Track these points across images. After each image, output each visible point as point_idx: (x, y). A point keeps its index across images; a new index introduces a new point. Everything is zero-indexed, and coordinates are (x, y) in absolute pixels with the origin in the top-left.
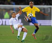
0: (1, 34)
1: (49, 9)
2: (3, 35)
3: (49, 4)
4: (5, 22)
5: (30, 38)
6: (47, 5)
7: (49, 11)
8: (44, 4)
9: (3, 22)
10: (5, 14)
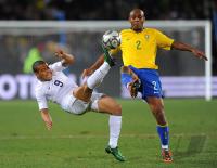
0: (15, 135)
1: (196, 35)
2: (22, 137)
3: (194, 16)
4: (29, 86)
5: (126, 145)
6: (189, 18)
7: (196, 42)
8: (174, 14)
9: (18, 85)
10: (27, 56)
